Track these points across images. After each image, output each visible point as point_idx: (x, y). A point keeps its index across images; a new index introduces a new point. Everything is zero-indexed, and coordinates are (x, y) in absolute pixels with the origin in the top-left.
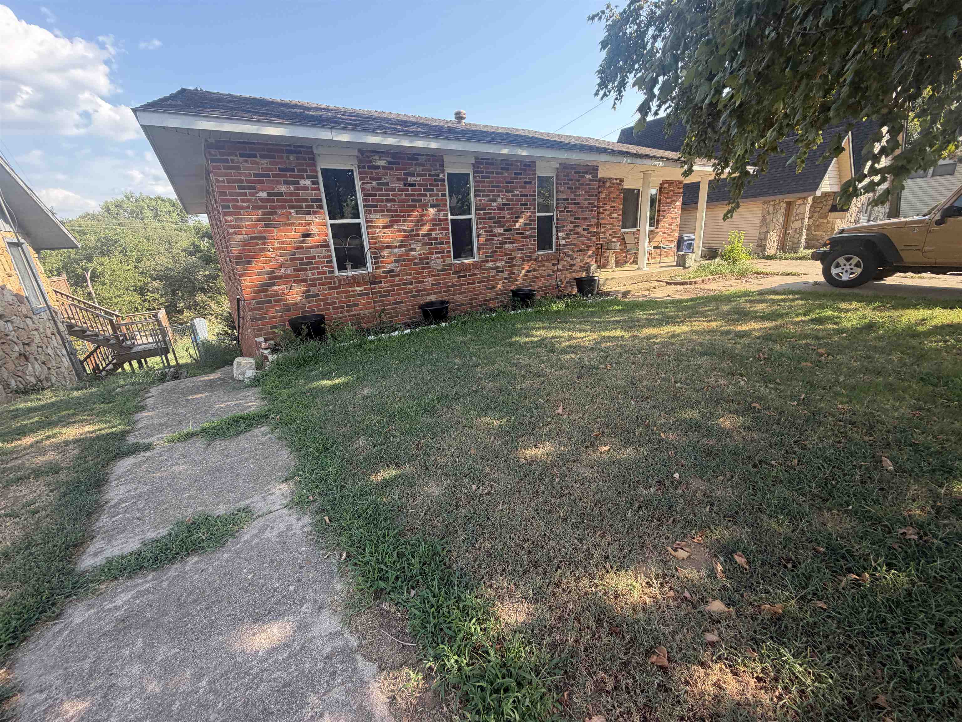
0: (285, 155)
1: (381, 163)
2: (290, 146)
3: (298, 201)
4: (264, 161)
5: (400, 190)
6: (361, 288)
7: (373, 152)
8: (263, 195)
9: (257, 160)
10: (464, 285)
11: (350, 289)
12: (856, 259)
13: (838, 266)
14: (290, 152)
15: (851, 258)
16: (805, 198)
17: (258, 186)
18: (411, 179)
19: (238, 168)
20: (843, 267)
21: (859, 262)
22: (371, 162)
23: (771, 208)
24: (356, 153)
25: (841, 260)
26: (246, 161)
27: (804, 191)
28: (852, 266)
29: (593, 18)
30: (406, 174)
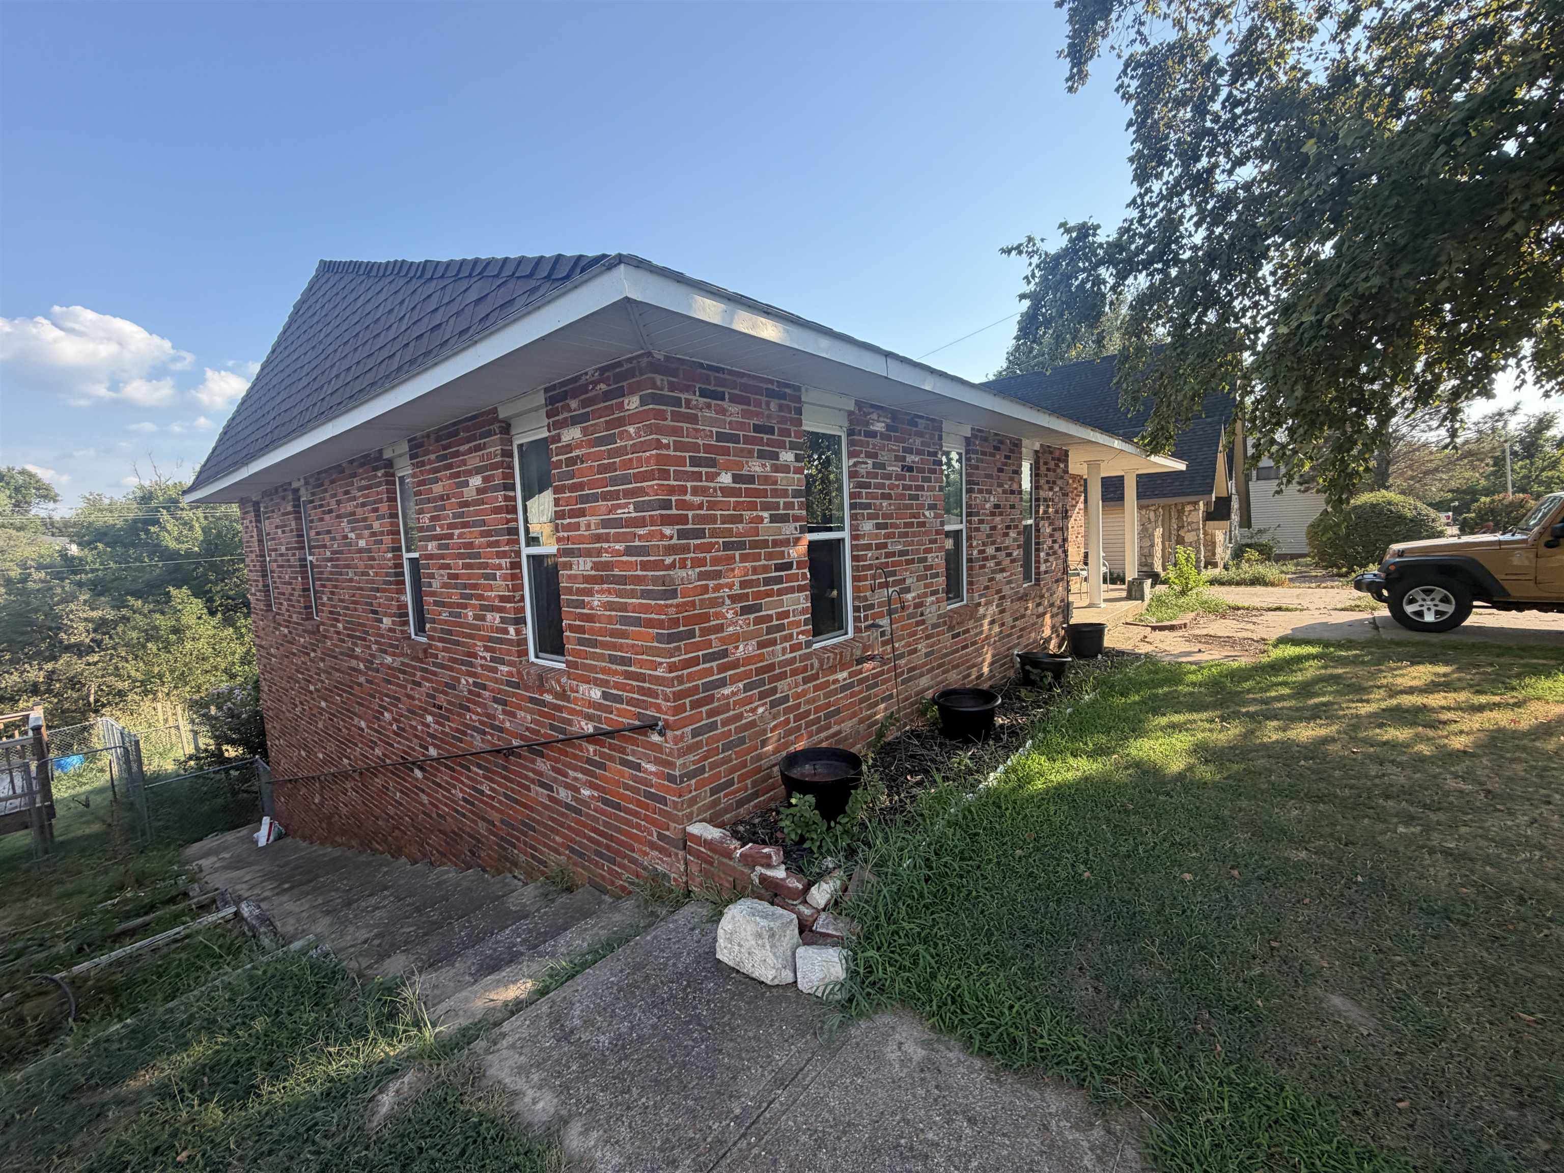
0: (764, 399)
1: (879, 427)
2: (771, 382)
3: (776, 493)
4: (734, 409)
5: (899, 477)
6: (845, 674)
7: (872, 406)
8: (726, 479)
9: (725, 404)
10: (957, 651)
11: (831, 678)
12: (1440, 592)
13: (1412, 601)
14: (771, 394)
15: (1432, 591)
16: (1196, 503)
17: (721, 459)
18: (911, 459)
19: (693, 419)
20: (1421, 602)
21: (1446, 596)
22: (867, 424)
23: (1152, 515)
24: (851, 407)
25: (1416, 592)
26: (709, 406)
27: (1196, 493)
28: (1437, 602)
29: (1008, 251)
30: (905, 450)
